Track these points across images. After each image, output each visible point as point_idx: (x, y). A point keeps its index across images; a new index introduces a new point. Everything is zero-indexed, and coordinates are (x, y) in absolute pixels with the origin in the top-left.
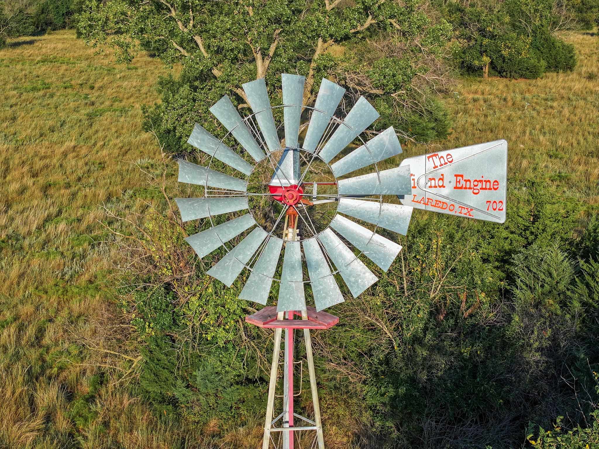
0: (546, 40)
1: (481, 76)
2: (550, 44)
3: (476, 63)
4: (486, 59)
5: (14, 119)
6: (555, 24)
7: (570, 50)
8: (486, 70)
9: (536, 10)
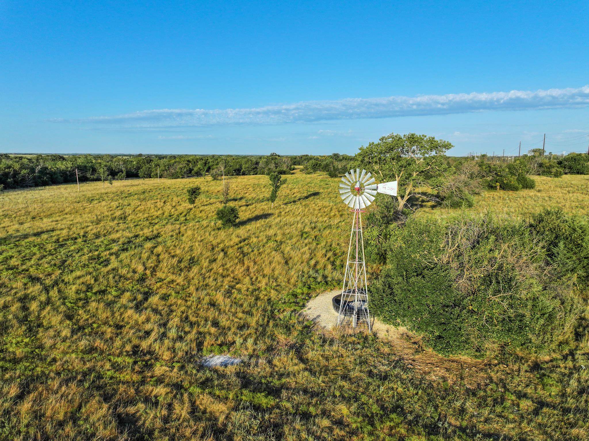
0: (523, 178)
1: (496, 189)
2: (524, 179)
3: (494, 185)
4: (498, 184)
5: (336, 197)
6: (528, 172)
7: (533, 182)
8: (498, 187)
9: (520, 167)
